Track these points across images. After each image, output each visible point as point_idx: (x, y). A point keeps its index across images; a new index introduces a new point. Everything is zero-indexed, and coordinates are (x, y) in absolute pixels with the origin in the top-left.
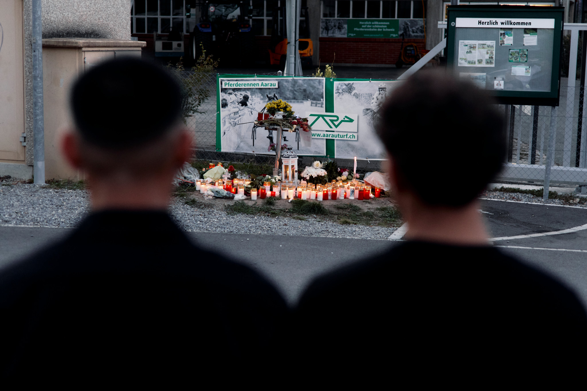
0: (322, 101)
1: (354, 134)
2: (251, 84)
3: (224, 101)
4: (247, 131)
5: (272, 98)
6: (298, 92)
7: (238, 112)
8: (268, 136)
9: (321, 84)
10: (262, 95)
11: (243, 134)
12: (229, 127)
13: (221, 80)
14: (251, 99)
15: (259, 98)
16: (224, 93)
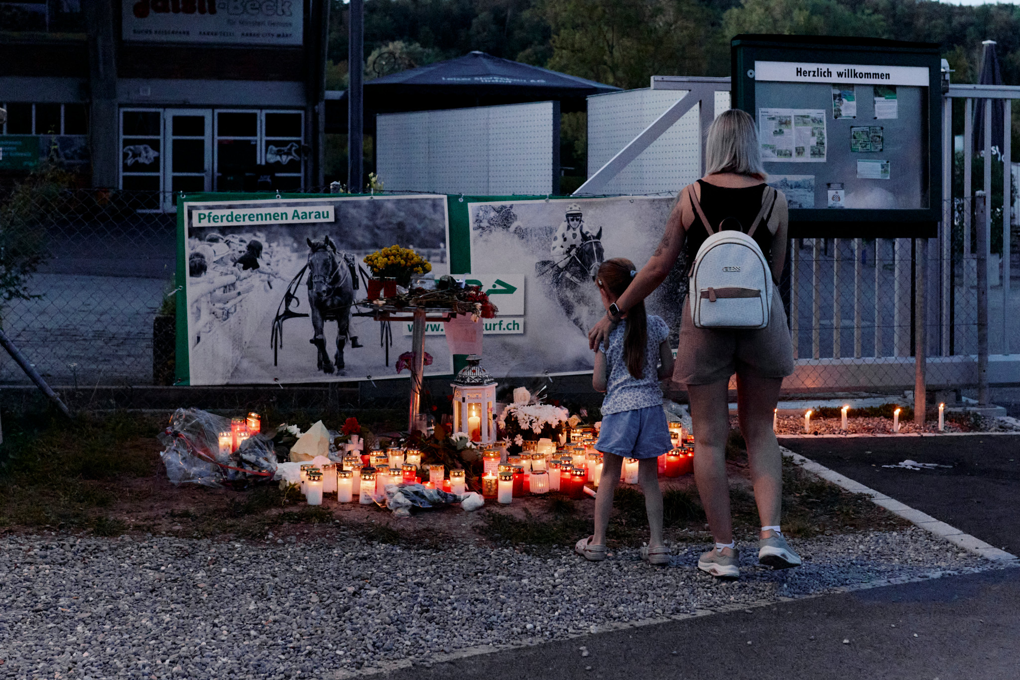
0: (442, 249)
1: (517, 320)
2: (266, 215)
3: (196, 259)
4: (258, 330)
5: (320, 247)
6: (384, 230)
7: (233, 285)
8: (312, 337)
9: (438, 208)
10: (296, 239)
11: (247, 338)
12: (211, 323)
13: (189, 206)
14: (269, 250)
15: (288, 249)
16: (197, 239)
